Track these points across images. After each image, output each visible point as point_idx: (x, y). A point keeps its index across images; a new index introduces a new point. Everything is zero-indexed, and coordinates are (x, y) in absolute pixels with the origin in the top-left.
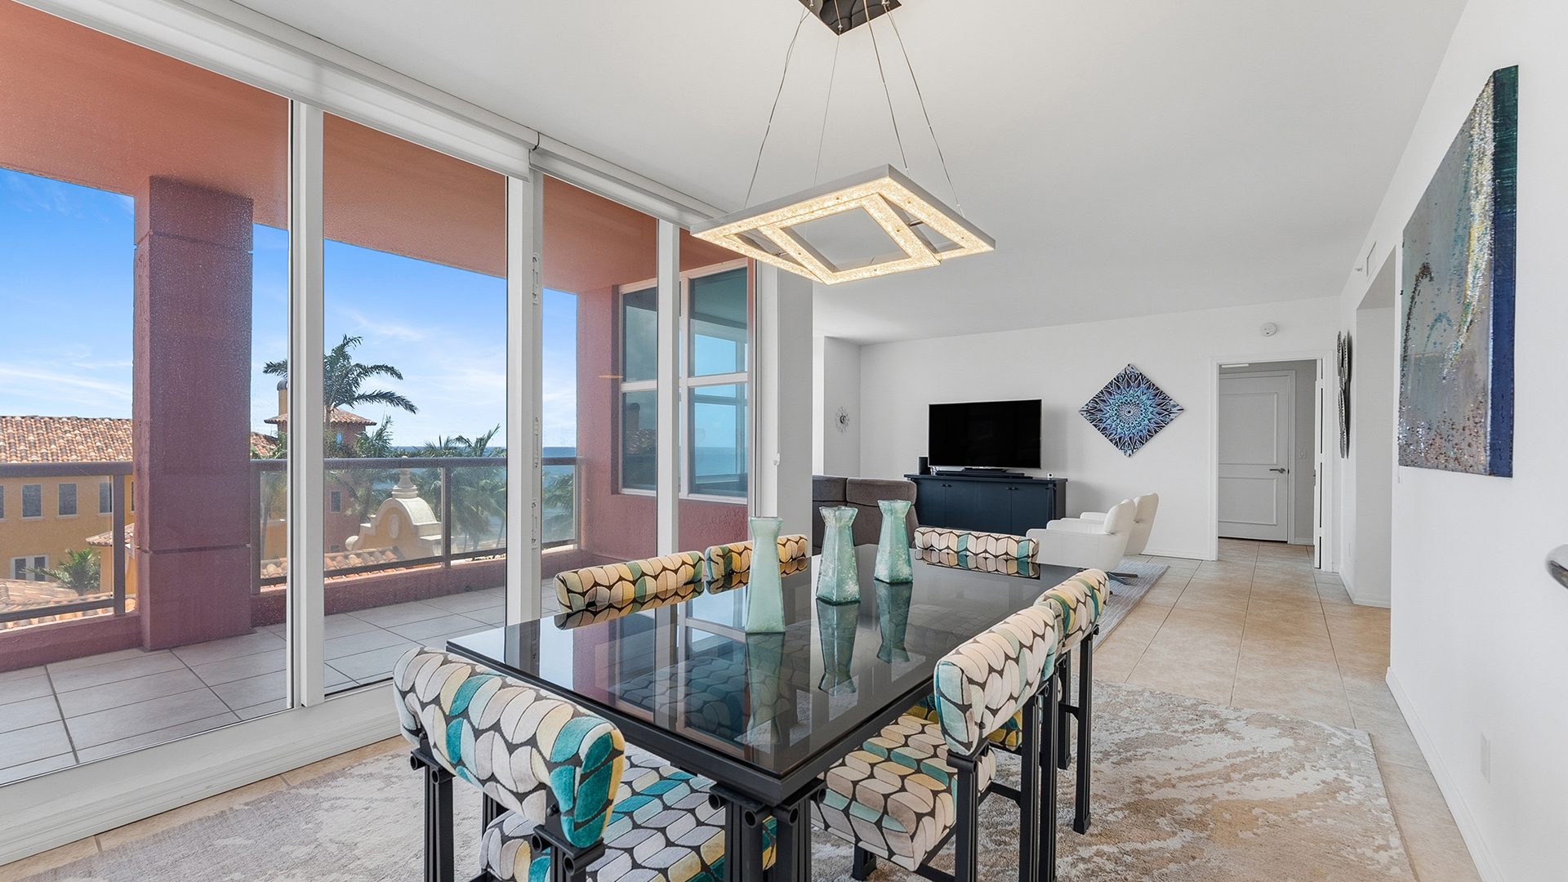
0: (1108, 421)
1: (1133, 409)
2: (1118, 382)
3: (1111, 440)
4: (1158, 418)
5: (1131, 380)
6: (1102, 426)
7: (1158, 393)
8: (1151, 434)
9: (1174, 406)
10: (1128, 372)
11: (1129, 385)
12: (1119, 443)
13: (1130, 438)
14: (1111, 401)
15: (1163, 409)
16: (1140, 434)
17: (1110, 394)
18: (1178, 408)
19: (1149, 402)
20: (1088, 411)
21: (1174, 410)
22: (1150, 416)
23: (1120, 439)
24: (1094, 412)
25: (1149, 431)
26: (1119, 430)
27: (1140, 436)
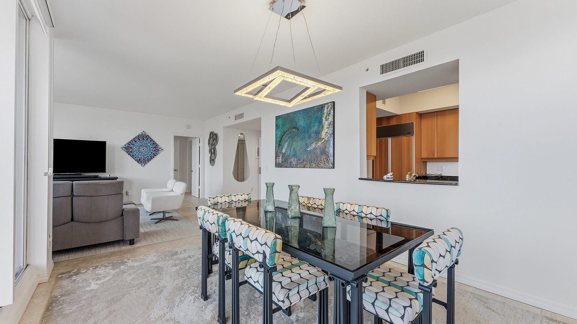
0: (135, 153)
1: (145, 148)
2: (139, 137)
3: (136, 160)
4: (154, 152)
5: (143, 137)
6: (132, 154)
7: (154, 143)
8: (152, 158)
9: (160, 148)
10: (143, 134)
11: (143, 139)
12: (139, 161)
13: (144, 159)
14: (136, 145)
15: (156, 149)
16: (147, 158)
17: (136, 142)
18: (161, 149)
19: (151, 146)
20: (125, 148)
21: (160, 150)
22: (152, 151)
23: (140, 159)
24: (128, 148)
25: (151, 157)
26: (139, 156)
27: (148, 159)
